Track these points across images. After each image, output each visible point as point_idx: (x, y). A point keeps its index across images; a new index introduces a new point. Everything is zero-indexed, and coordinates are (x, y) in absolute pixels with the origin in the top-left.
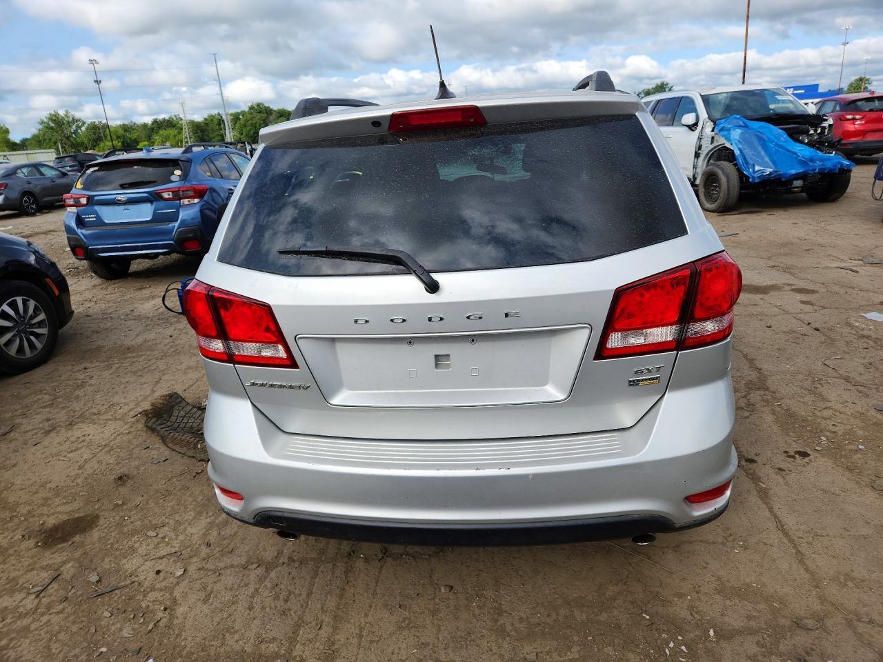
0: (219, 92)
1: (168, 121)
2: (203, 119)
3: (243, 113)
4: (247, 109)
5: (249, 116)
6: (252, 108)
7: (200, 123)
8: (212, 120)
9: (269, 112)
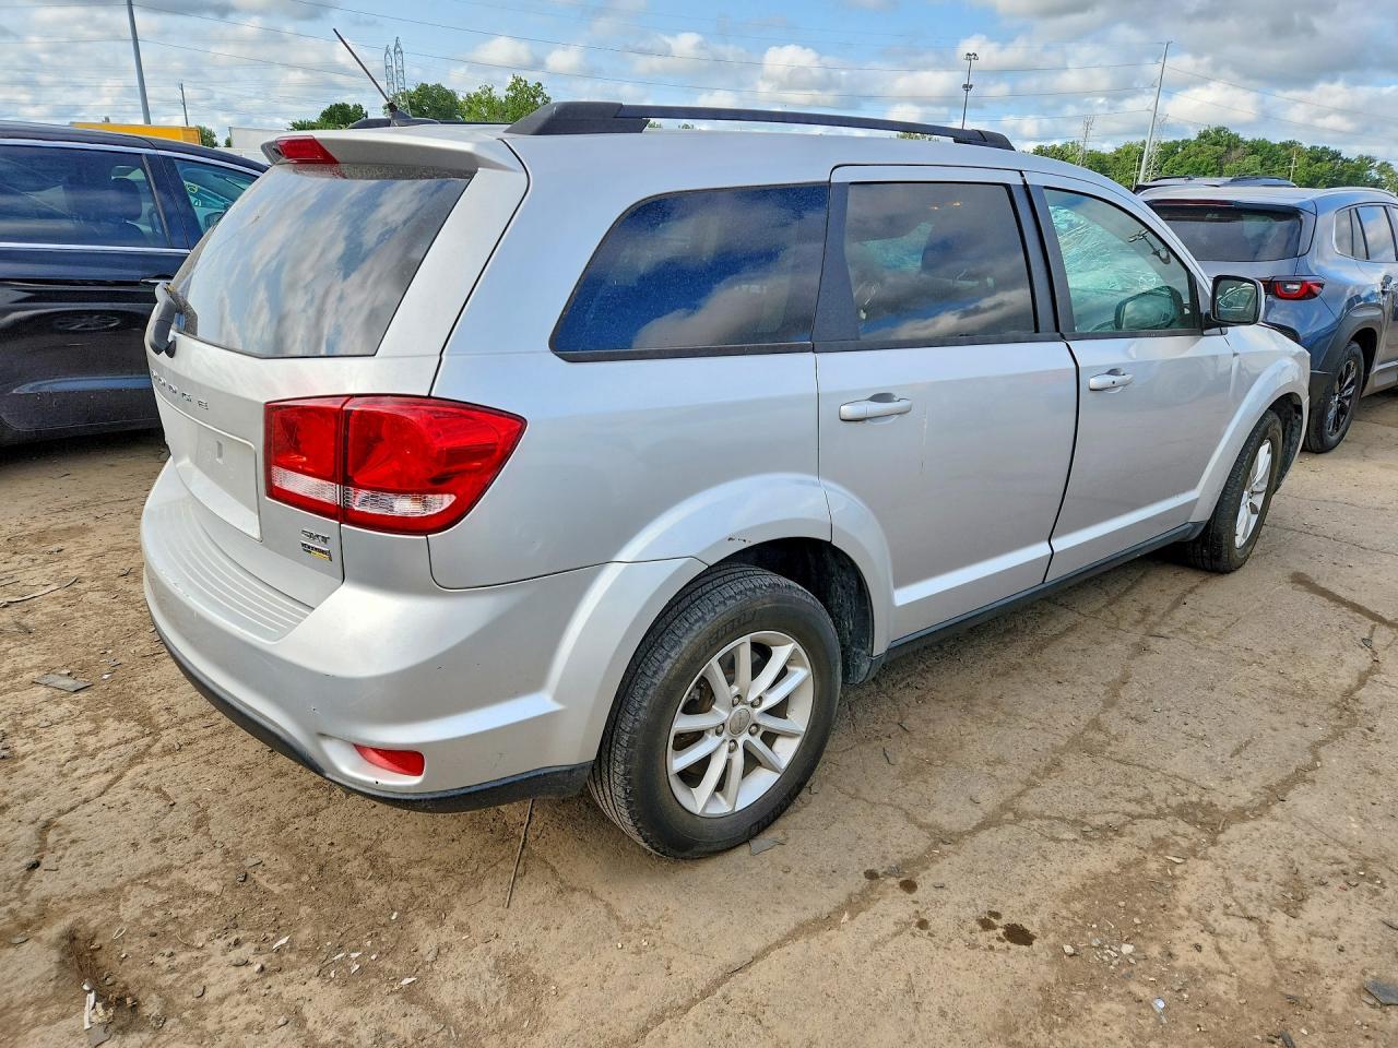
0: (1152, 107)
1: (1059, 150)
2: (1113, 151)
3: (1186, 143)
4: (1193, 137)
5: (1193, 149)
6: (1204, 136)
7: (1104, 155)
8: (1128, 153)
9: (1233, 143)
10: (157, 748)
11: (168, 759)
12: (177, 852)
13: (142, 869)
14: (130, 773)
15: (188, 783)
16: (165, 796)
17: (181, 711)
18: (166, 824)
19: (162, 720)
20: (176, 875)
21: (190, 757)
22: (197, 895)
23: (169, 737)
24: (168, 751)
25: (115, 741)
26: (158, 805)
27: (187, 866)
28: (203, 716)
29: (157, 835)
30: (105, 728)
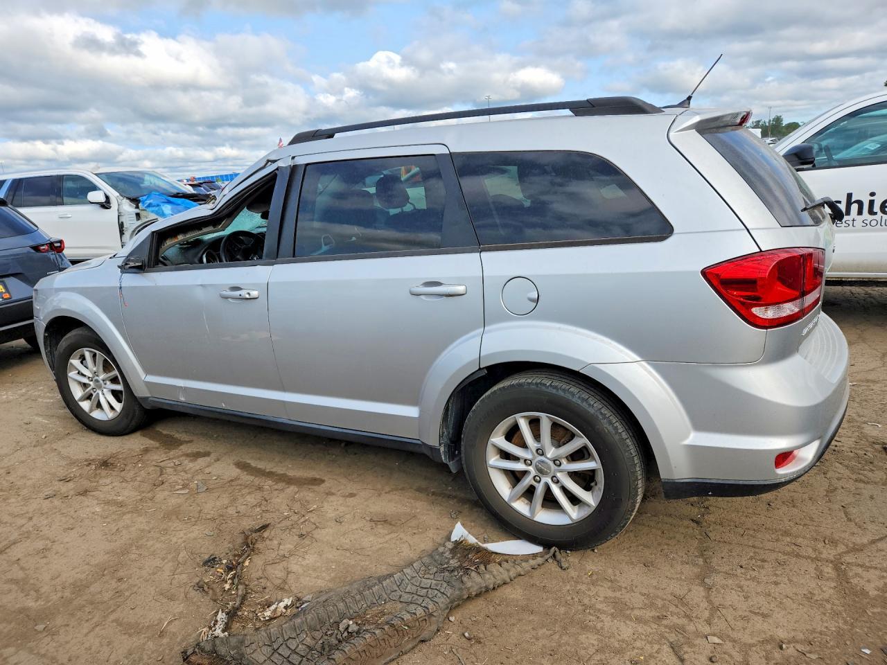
10: (841, 548)
11: (836, 536)
12: (851, 485)
13: (869, 486)
14: (865, 541)
15: (830, 514)
16: (846, 514)
17: (811, 568)
18: (851, 499)
19: (829, 570)
20: (854, 477)
21: (822, 529)
22: (846, 466)
23: (829, 553)
24: (834, 543)
25: (872, 571)
26: (853, 511)
27: (847, 477)
28: (798, 556)
29: (858, 496)
30: (878, 589)
